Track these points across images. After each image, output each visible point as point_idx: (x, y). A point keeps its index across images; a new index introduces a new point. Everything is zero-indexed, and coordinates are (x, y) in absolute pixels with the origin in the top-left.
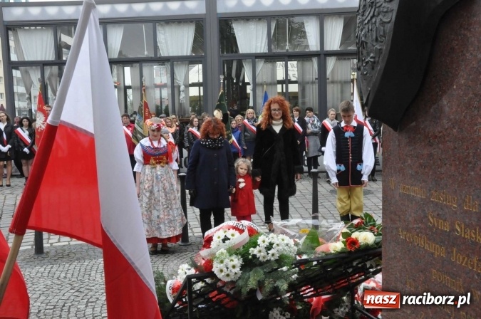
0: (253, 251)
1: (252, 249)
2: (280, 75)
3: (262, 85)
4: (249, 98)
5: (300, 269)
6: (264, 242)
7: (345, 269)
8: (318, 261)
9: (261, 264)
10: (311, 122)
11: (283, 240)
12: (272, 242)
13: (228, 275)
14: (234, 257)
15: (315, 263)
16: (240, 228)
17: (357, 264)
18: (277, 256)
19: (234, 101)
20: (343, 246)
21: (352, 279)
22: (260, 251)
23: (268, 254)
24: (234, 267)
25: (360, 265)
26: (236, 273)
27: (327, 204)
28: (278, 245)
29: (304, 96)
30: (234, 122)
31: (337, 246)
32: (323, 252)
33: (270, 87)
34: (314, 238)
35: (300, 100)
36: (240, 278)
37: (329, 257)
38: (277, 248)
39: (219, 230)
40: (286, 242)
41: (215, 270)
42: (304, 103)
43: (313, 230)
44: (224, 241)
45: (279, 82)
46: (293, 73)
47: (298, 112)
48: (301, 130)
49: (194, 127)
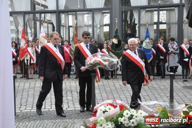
1: (120, 118)
2: (156, 20)
3: (145, 25)
4: (136, 33)
6: (127, 114)
11: (141, 114)
12: (133, 114)
14: (109, 123)
16: (115, 105)
22: (125, 120)
23: (130, 122)
28: (136, 117)
29: (169, 32)
33: (150, 26)
34: (165, 114)
35: (167, 34)
37: (173, 126)
39: (102, 105)
40: (143, 115)
42: (169, 36)
43: (164, 109)
44: (104, 112)
45: (155, 23)
46: (164, 18)
47: (163, 41)
48: (165, 51)
49: (104, 49)
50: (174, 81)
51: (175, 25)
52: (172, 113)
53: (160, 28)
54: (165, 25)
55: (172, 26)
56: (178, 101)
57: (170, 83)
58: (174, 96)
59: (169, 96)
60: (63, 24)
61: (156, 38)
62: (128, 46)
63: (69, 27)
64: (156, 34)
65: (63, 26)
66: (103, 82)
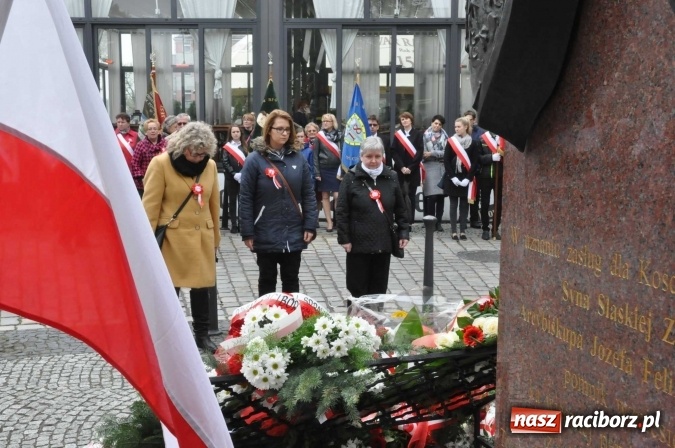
0: (307, 342)
1: (305, 338)
2: (384, 60)
3: (353, 73)
4: (330, 95)
5: (387, 374)
6: (324, 326)
7: (463, 377)
8: (416, 362)
9: (320, 363)
10: (434, 139)
11: (358, 326)
12: (339, 327)
13: (265, 380)
14: (276, 351)
15: (411, 365)
16: (290, 304)
17: (482, 369)
18: (345, 352)
19: (306, 100)
20: (457, 338)
21: (476, 395)
22: (318, 342)
23: (331, 346)
24: (275, 366)
25: (486, 372)
26: (278, 377)
27: (451, 274)
28: (347, 332)
29: (423, 95)
30: (301, 134)
31: (447, 339)
32: (424, 347)
33: (366, 78)
34: (414, 326)
35: (417, 101)
36: (284, 385)
37: (433, 356)
38: (346, 337)
39: (255, 306)
40: (361, 329)
41: (245, 370)
42: (423, 107)
43: (413, 313)
44: (262, 324)
45: (383, 70)
46: (407, 54)
47: (409, 120)
48: (414, 151)
49: (233, 142)
50: (435, 235)
51: (436, 76)
52: (432, 323)
53: (398, 84)
54: (412, 76)
55: (430, 78)
56: (444, 292)
57: (424, 242)
58: (435, 278)
59: (422, 279)
60: (105, 60)
61: (385, 111)
62: (306, 135)
63: (124, 70)
64: (384, 101)
65: (105, 68)
66: (232, 242)
